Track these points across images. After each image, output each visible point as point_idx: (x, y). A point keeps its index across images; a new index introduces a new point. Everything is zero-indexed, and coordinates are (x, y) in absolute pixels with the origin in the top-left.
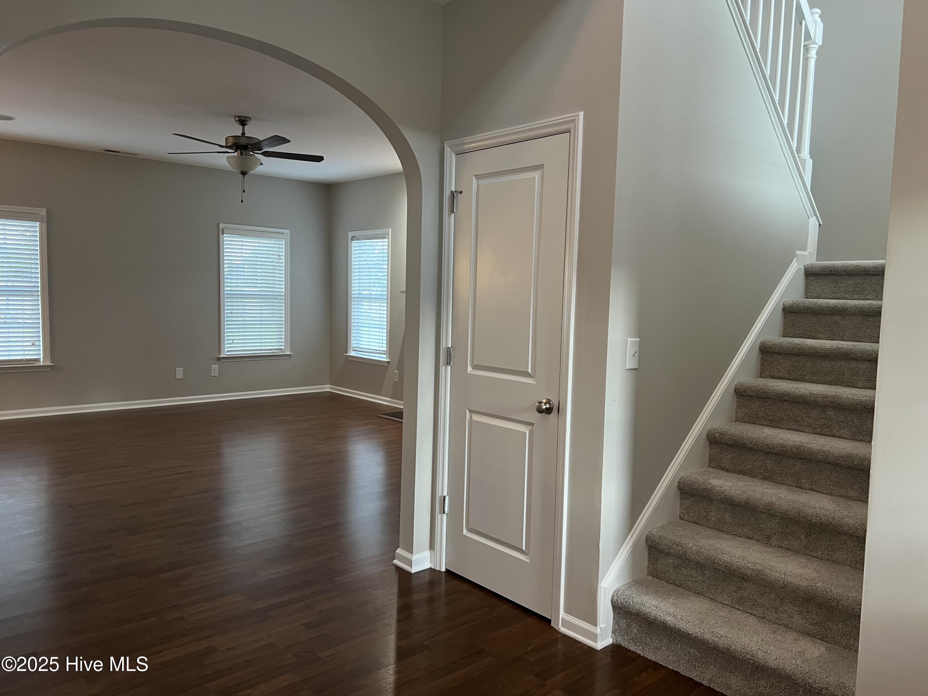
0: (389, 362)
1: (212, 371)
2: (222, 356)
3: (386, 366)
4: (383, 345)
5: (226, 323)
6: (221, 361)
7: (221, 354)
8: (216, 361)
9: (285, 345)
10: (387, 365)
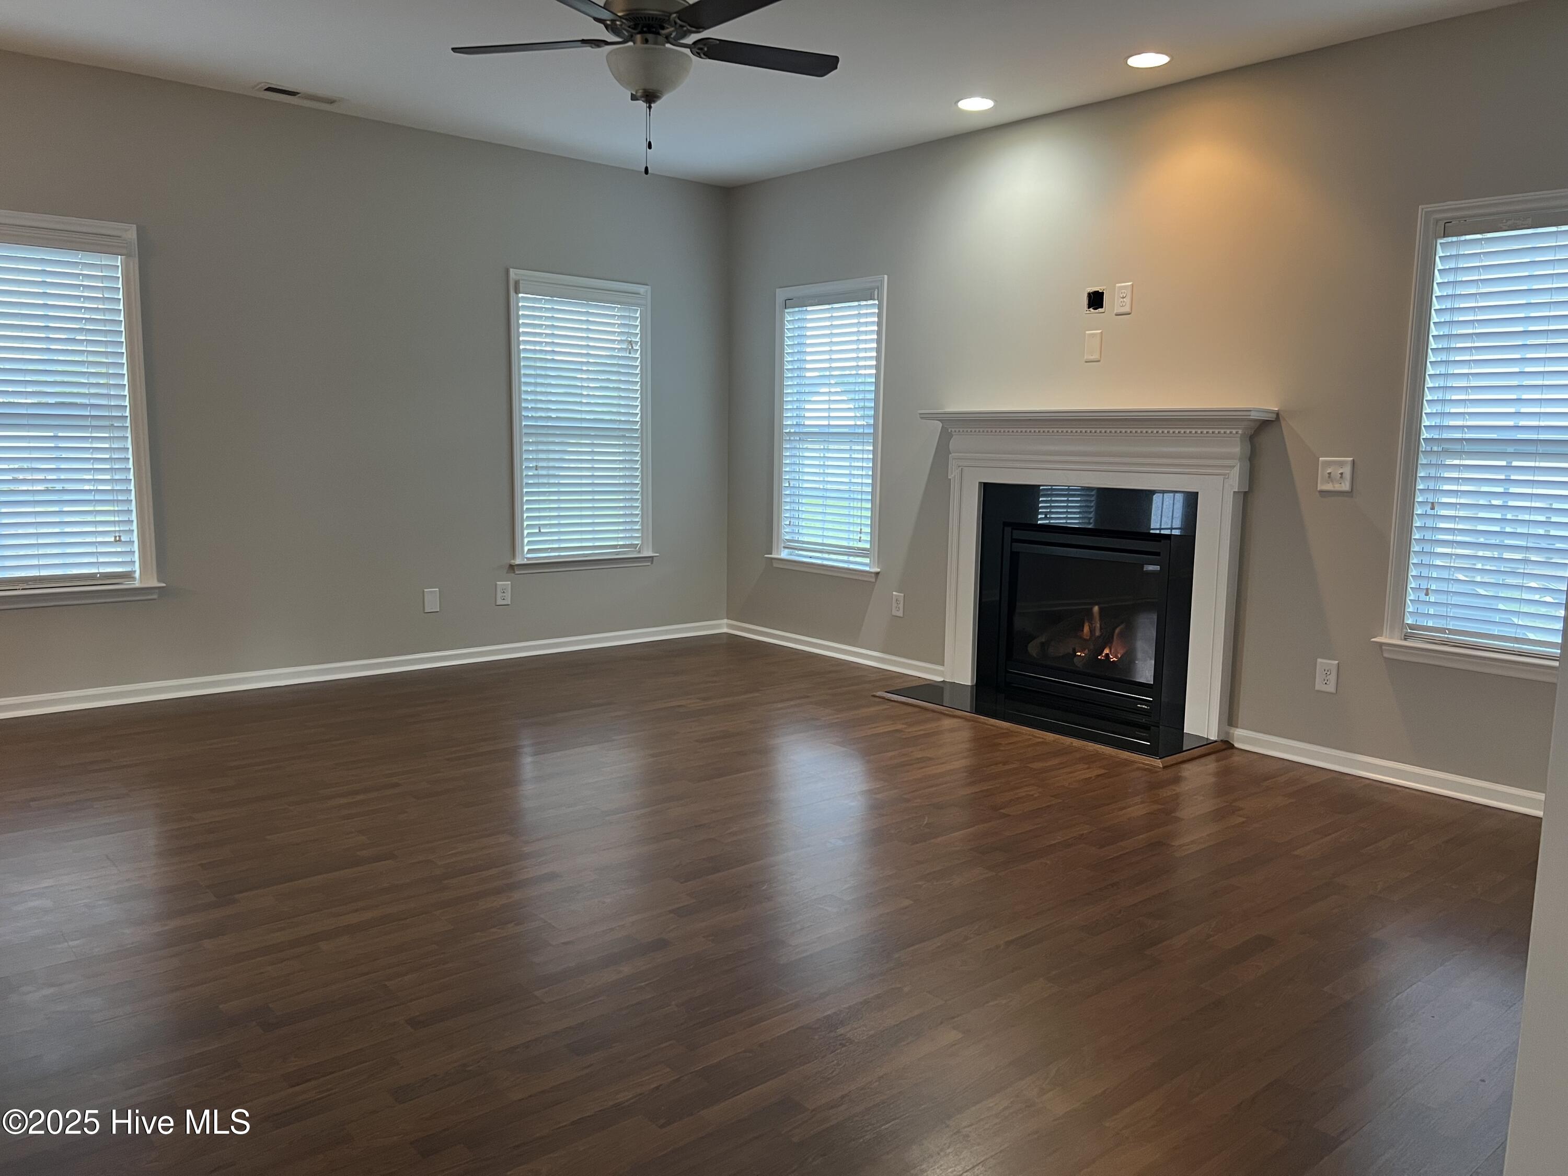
0: (877, 574)
1: (499, 595)
2: (518, 561)
3: (873, 582)
4: (862, 535)
5: (525, 490)
6: (517, 572)
7: (517, 558)
8: (507, 573)
9: (642, 537)
10: (873, 580)
